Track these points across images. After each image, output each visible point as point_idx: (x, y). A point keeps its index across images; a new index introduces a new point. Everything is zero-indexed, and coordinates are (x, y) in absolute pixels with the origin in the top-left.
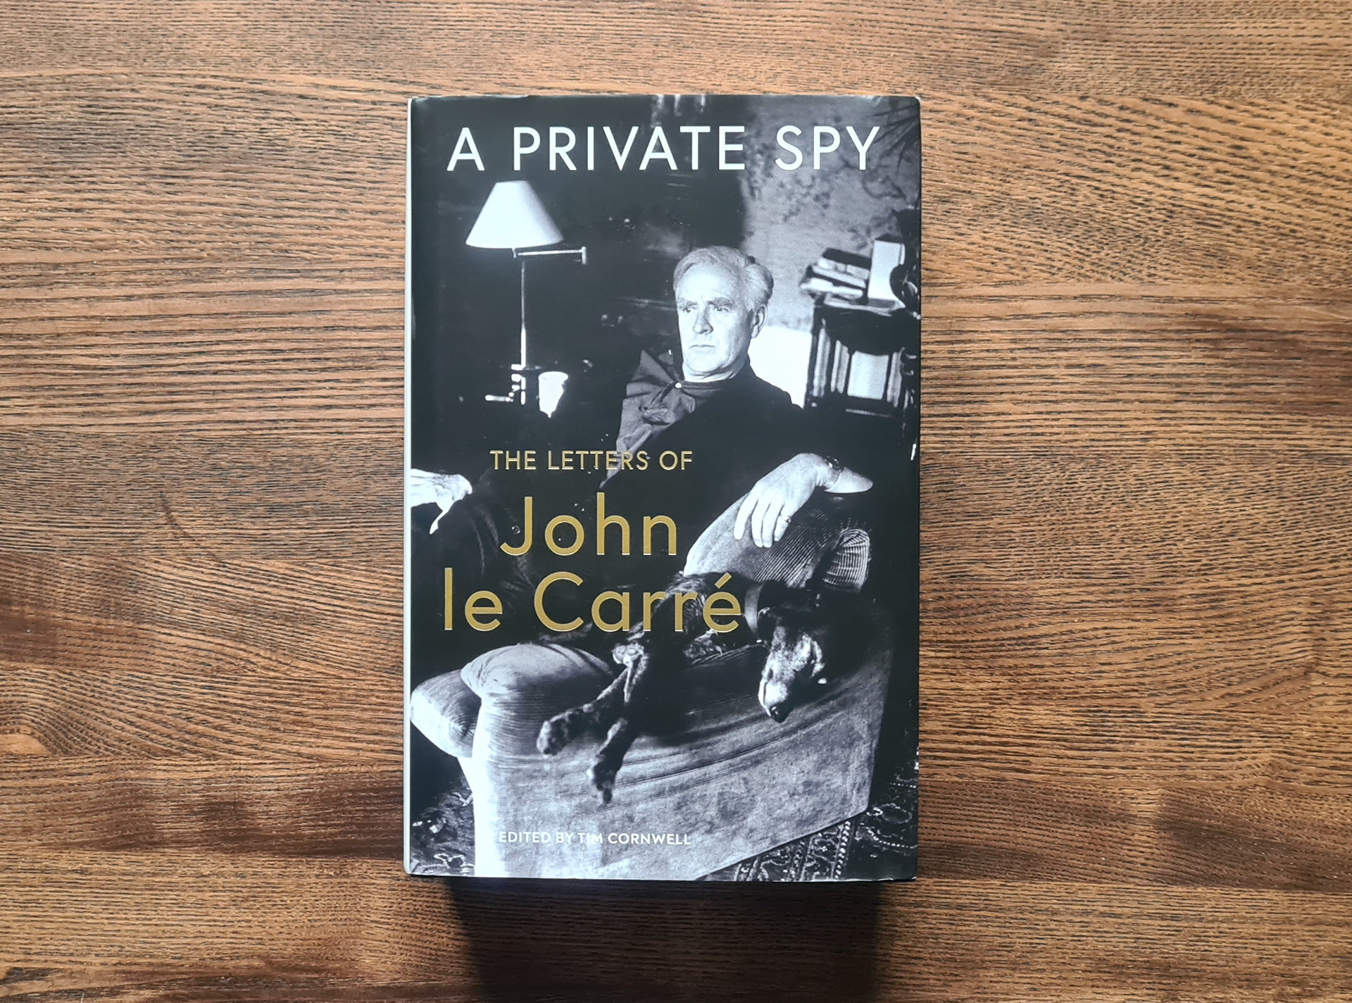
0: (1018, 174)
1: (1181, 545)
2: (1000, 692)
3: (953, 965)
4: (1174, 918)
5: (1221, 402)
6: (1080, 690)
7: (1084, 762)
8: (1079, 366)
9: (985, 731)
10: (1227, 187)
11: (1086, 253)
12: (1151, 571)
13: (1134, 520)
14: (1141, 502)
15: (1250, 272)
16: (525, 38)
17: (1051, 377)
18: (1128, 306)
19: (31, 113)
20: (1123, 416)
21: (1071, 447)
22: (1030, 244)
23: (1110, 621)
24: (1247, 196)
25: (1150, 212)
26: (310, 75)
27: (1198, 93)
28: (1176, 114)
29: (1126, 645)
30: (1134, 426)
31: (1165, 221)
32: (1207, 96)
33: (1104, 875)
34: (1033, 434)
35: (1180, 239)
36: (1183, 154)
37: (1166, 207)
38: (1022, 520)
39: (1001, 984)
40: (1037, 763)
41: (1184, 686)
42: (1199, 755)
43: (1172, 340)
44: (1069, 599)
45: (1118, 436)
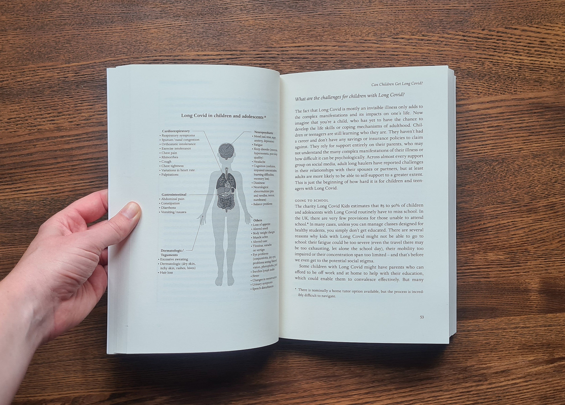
0: (462, 60)
1: (537, 188)
2: (475, 249)
3: (468, 352)
4: (549, 326)
5: (546, 134)
6: (505, 245)
7: (510, 272)
8: (492, 127)
9: (472, 264)
10: (540, 56)
11: (490, 86)
12: (527, 199)
13: (518, 181)
14: (520, 174)
15: (552, 86)
16: (274, 30)
17: (482, 132)
18: (508, 103)
19: (93, 76)
20: (510, 143)
21: (493, 157)
22: (469, 84)
23: (513, 219)
24: (547, 59)
25: (512, 68)
26: (195, 52)
27: (525, 24)
28: (517, 32)
29: (521, 227)
30: (515, 146)
31: (518, 71)
32: (528, 25)
33: (522, 313)
34: (478, 154)
35: (524, 77)
36: (522, 46)
37: (518, 66)
38: (477, 185)
39: (487, 358)
40: (492, 274)
41: (544, 240)
42: (552, 264)
43: (526, 114)
44: (497, 212)
45: (509, 151)
